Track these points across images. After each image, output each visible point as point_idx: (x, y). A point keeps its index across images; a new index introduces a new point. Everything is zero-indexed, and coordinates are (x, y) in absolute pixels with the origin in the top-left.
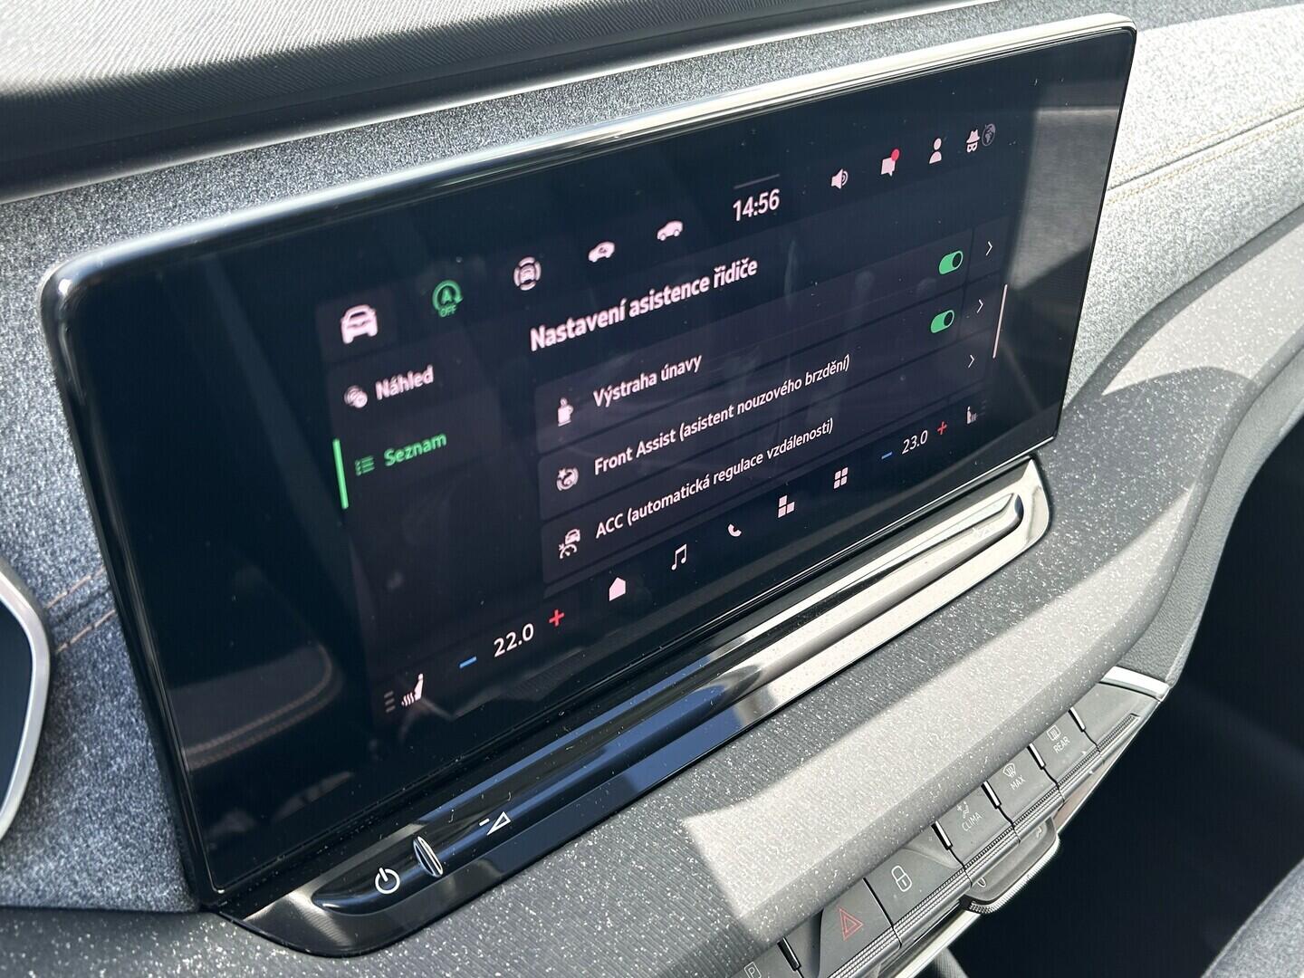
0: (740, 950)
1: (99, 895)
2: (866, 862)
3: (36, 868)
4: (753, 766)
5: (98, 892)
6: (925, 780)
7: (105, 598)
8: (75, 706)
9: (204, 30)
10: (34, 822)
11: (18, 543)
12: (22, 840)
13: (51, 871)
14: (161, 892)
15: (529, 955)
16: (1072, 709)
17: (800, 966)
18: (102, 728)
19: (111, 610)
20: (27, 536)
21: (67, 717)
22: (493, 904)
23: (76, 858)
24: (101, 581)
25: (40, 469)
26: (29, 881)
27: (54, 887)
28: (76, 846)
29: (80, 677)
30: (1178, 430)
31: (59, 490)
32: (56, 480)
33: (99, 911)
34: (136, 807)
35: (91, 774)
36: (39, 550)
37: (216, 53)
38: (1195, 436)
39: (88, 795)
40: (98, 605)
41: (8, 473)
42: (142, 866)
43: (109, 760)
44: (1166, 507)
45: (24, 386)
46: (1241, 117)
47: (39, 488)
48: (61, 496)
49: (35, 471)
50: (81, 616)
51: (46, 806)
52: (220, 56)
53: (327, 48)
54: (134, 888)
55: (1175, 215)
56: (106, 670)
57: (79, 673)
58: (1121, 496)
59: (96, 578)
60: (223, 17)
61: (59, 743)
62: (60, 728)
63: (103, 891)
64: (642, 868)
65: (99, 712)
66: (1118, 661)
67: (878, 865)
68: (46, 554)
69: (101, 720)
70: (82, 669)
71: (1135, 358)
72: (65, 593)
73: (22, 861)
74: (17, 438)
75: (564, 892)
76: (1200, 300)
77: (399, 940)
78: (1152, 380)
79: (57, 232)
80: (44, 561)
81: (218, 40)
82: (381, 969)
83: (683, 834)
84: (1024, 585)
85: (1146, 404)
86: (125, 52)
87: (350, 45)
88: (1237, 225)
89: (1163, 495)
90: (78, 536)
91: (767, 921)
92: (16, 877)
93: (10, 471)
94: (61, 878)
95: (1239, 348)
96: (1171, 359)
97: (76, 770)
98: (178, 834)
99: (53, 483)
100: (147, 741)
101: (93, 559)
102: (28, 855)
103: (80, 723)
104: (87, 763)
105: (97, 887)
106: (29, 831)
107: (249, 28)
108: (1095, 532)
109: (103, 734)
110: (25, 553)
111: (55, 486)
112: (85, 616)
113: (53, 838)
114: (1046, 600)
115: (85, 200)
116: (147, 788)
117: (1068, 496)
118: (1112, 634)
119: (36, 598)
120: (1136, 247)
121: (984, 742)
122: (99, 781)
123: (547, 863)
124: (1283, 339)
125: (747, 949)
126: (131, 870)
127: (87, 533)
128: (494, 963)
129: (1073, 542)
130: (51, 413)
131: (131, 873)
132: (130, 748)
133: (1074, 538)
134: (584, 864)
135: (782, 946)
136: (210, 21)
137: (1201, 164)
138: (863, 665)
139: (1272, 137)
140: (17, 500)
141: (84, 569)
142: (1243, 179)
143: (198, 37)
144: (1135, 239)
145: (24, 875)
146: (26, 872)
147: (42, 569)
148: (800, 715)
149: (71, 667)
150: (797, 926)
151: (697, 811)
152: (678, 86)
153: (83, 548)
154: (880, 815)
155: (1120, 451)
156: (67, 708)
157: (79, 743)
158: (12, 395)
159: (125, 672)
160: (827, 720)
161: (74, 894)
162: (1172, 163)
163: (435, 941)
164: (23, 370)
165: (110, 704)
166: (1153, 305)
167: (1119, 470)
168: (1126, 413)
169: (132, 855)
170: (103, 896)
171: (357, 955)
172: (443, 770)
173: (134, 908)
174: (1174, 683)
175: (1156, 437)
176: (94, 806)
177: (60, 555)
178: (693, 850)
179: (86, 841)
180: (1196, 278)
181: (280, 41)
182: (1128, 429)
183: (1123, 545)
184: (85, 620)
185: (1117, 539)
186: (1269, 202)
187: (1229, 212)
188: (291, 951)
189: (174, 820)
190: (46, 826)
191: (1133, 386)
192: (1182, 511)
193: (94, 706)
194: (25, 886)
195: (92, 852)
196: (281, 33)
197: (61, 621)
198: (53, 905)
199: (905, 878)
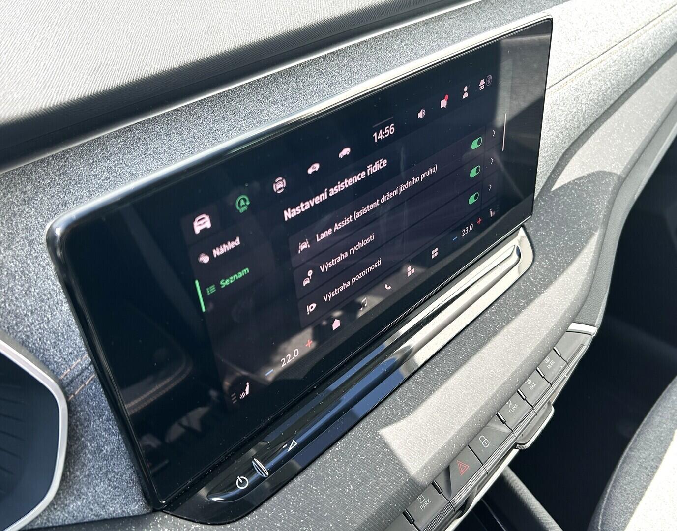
0: (415, 490)
1: (104, 513)
2: (468, 438)
3: (72, 506)
4: (409, 399)
5: (103, 512)
6: (491, 394)
7: (89, 369)
8: (81, 425)
9: (98, 73)
10: (68, 484)
11: (42, 348)
12: (63, 494)
13: (79, 506)
14: (135, 507)
15: (316, 509)
16: (555, 348)
17: (442, 491)
18: (96, 433)
19: (92, 375)
20: (45, 344)
21: (78, 431)
22: (295, 486)
23: (91, 498)
24: (86, 361)
25: (47, 309)
26: (69, 513)
27: (82, 513)
28: (90, 492)
29: (82, 410)
30: (589, 204)
31: (58, 319)
32: (56, 314)
33: (105, 521)
34: (117, 469)
35: (93, 456)
36: (53, 350)
37: (106, 85)
38: (597, 206)
39: (93, 467)
40: (86, 373)
41: (31, 313)
42: (124, 496)
43: (101, 448)
44: (586, 243)
45: (32, 267)
46: (602, 45)
47: (48, 319)
48: (60, 321)
49: (45, 310)
50: (78, 380)
51: (73, 476)
52: (108, 86)
53: (161, 74)
54: (121, 507)
55: (576, 99)
56: (94, 405)
57: (81, 408)
58: (566, 240)
59: (83, 360)
60: (107, 65)
61: (76, 444)
62: (75, 437)
63: (106, 511)
64: (363, 458)
65: (93, 425)
66: (573, 321)
67: (473, 438)
68: (57, 352)
69: (95, 429)
70: (82, 407)
71: (565, 171)
72: (69, 370)
73: (64, 504)
74: (33, 295)
75: (328, 475)
76: (592, 137)
77: (252, 511)
78: (574, 181)
79: (36, 184)
80: (56, 355)
81: (106, 78)
82: (246, 527)
83: (381, 438)
84: (525, 290)
85: (572, 193)
86: (61, 90)
87: (172, 71)
88: (605, 99)
89: (585, 237)
90: (71, 340)
91: (425, 475)
92: (62, 512)
93: (32, 312)
94: (84, 509)
95: (612, 159)
96: (582, 169)
97: (86, 456)
98: (139, 477)
99: (54, 315)
100: (119, 436)
101: (80, 351)
102: (67, 501)
103: (85, 432)
104: (91, 451)
105: (103, 510)
106: (65, 489)
107: (121, 69)
108: (555, 260)
109: (97, 436)
110: (46, 353)
111: (56, 317)
112: (81, 380)
113: (78, 490)
114: (536, 296)
115: (48, 165)
116: (121, 458)
117: (540, 243)
118: (569, 309)
119: (54, 374)
120: (560, 117)
121: (516, 371)
122: (98, 459)
123: (318, 462)
124: (632, 153)
125: (417, 489)
126: (119, 499)
127: (75, 338)
128: (300, 515)
129: (546, 266)
130: (48, 279)
131: (118, 501)
132: (111, 440)
133: (546, 264)
134: (336, 460)
135: (433, 484)
136: (101, 68)
137: (586, 72)
138: (455, 341)
139: (617, 54)
140: (38, 327)
141: (77, 357)
142: (605, 76)
143: (96, 77)
144: (559, 114)
145: (66, 510)
146: (67, 509)
147: (55, 360)
148: (428, 371)
149: (77, 406)
150: (439, 474)
151: (386, 425)
152: (333, 66)
153: (75, 346)
154: (472, 414)
155: (563, 218)
156: (77, 426)
157: (85, 442)
158: (27, 272)
159: (103, 404)
160: (441, 371)
161: (92, 515)
162: (572, 73)
163: (270, 509)
164: (31, 259)
165: (98, 421)
166: (570, 143)
167: (563, 227)
168: (564, 198)
169: (118, 492)
170: (106, 514)
171: (233, 521)
172: (263, 425)
173: (121, 516)
174: (599, 326)
175: (579, 209)
176: (97, 471)
177: (64, 352)
178: (386, 445)
179: (94, 489)
180: (589, 127)
181: (137, 74)
182: (565, 207)
183: (569, 264)
184: (81, 382)
185: (566, 262)
186: (618, 85)
187: (601, 93)
188: (201, 525)
189: (136, 471)
190: (74, 485)
191: (565, 185)
192: (595, 244)
193: (91, 423)
194: (67, 515)
195: (98, 494)
196: (137, 70)
197: (69, 384)
198: (81, 521)
199: (486, 441)
